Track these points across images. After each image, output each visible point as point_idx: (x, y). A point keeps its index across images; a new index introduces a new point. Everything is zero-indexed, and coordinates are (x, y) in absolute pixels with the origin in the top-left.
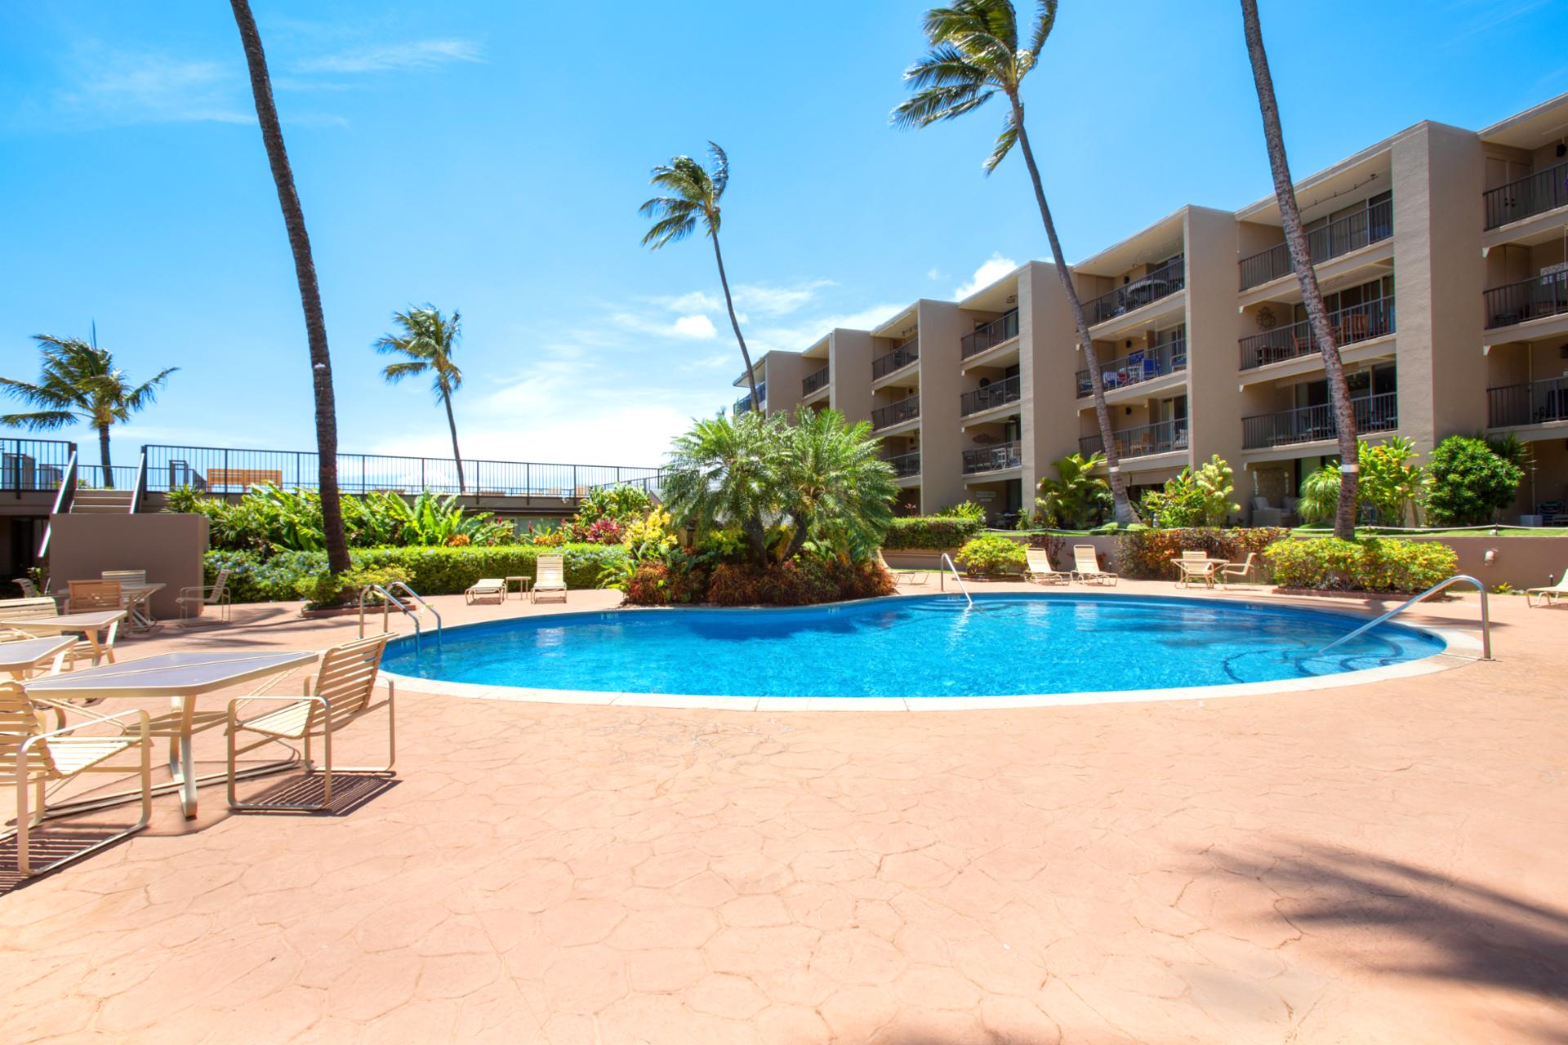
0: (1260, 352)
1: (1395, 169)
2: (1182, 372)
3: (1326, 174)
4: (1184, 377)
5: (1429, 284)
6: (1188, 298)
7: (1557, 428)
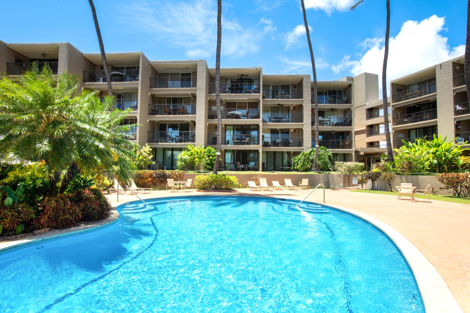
0: (152, 110)
1: (198, 69)
2: (136, 111)
3: (180, 62)
4: (136, 113)
5: (204, 104)
6: (140, 85)
7: (230, 147)
